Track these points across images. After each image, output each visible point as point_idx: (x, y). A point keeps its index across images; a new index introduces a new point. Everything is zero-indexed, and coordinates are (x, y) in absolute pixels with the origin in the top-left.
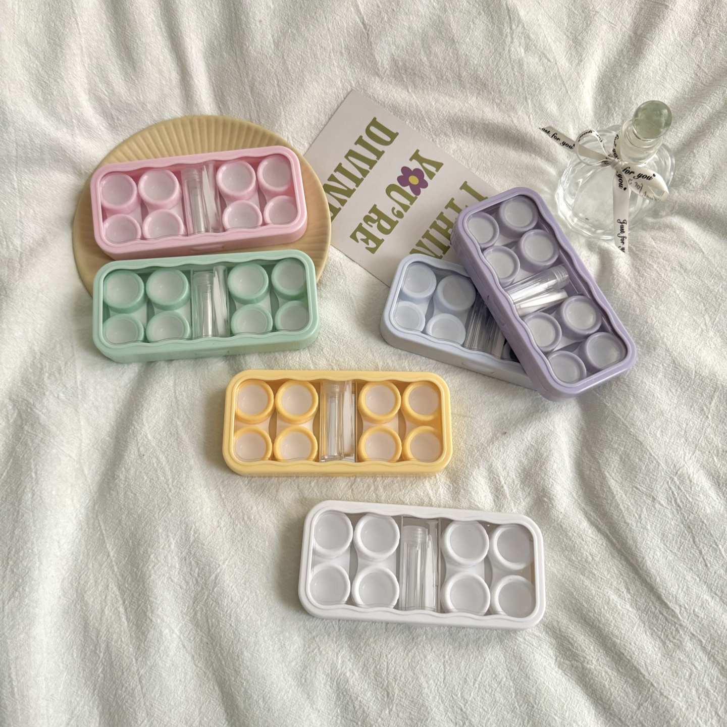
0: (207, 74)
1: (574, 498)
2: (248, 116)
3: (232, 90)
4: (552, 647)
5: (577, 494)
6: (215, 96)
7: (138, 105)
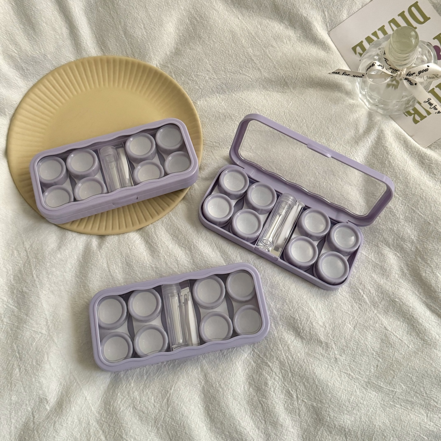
0: (89, 25)
1: (417, 295)
2: (125, 53)
3: (110, 35)
4: (422, 407)
5: (418, 292)
6: (98, 41)
7: (40, 56)
